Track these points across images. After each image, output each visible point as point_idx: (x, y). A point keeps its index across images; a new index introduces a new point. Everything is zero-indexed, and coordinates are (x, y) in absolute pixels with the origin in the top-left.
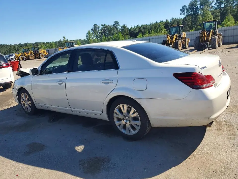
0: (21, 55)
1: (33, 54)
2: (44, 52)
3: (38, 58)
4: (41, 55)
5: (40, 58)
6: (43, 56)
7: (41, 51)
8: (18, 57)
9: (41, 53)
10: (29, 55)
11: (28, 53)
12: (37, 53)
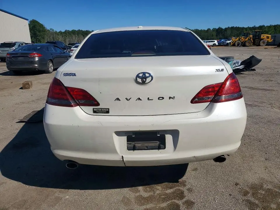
0: (238, 40)
1: (252, 39)
2: (268, 37)
3: (257, 46)
4: (261, 42)
5: (259, 45)
6: (264, 42)
7: (264, 36)
8: (234, 42)
9: (263, 39)
10: (246, 41)
11: (246, 39)
12: (257, 39)
